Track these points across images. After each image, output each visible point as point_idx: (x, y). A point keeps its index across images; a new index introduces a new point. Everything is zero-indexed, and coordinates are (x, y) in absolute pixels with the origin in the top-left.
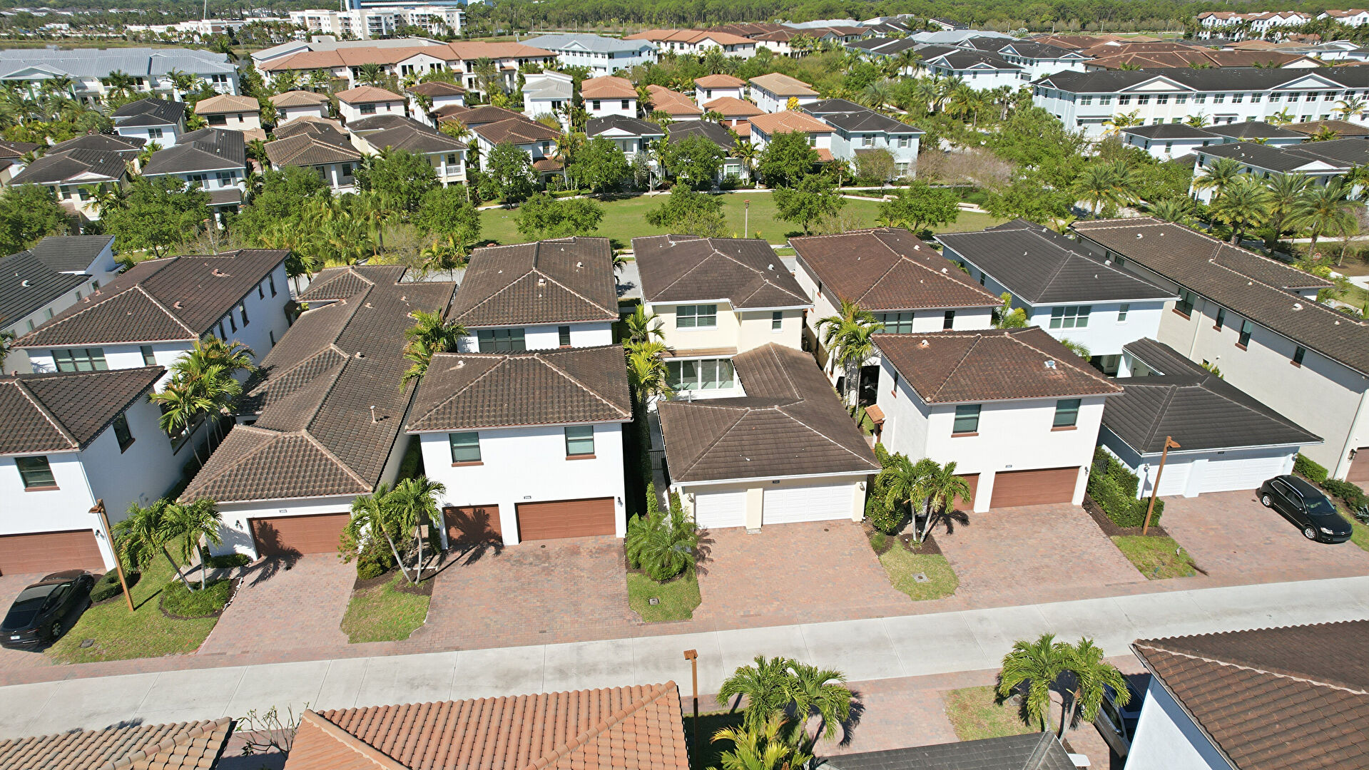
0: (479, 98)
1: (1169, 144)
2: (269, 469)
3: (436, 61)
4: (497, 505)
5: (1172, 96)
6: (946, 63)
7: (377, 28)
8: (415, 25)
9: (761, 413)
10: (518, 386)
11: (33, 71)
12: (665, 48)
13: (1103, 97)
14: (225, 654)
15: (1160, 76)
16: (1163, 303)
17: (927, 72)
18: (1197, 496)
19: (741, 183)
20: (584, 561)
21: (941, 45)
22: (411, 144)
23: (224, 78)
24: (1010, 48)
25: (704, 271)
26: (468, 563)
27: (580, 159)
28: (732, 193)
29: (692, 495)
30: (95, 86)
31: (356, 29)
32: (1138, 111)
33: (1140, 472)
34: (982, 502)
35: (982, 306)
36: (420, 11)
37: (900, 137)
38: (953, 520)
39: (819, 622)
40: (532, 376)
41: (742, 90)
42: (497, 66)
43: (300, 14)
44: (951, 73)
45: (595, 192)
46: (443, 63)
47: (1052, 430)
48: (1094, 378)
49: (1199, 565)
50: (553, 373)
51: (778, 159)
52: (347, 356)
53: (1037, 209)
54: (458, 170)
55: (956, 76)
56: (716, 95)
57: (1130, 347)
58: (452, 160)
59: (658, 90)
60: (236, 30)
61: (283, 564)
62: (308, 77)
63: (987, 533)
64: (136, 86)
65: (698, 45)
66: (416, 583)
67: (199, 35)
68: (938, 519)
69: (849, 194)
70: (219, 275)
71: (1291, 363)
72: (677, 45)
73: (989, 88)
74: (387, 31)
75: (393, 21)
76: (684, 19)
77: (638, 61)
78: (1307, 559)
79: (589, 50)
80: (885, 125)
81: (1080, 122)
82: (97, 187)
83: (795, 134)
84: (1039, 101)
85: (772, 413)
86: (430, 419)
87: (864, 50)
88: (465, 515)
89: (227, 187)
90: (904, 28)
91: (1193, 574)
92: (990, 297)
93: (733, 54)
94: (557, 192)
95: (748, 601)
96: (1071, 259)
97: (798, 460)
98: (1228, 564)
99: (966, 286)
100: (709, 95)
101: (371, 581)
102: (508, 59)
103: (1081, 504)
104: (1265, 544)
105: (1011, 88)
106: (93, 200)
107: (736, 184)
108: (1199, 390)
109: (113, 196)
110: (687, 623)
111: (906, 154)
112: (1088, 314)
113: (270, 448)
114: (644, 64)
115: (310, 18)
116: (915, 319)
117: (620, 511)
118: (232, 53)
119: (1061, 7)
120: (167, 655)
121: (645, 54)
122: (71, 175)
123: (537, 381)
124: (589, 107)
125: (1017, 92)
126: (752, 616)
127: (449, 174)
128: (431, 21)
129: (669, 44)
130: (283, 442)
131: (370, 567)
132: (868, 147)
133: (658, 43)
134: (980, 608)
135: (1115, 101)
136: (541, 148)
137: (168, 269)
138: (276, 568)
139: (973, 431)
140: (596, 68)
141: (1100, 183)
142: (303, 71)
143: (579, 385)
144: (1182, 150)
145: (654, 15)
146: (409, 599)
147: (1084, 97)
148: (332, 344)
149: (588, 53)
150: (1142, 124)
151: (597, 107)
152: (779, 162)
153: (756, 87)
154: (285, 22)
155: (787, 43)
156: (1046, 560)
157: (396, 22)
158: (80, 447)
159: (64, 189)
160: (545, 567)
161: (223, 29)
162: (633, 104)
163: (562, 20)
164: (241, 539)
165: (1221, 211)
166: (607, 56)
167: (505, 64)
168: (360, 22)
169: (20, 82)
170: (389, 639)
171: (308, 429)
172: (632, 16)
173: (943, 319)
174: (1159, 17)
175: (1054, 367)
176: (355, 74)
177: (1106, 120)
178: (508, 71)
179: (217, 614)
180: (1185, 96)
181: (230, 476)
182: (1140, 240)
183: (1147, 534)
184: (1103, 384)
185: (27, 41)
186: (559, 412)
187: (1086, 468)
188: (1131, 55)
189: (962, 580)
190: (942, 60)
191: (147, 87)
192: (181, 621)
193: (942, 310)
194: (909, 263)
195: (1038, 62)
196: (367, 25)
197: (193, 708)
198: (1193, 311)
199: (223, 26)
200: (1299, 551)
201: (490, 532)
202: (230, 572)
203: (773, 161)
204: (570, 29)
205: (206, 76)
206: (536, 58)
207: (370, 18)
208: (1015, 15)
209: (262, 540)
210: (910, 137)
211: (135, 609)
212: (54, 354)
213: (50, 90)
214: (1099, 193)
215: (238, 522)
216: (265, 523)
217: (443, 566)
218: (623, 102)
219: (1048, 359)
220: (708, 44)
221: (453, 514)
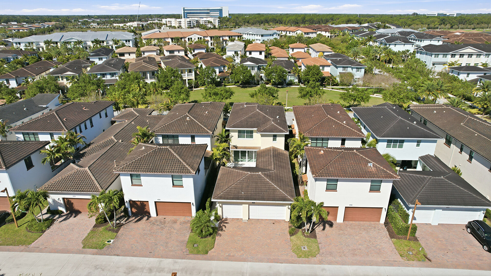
0: (214, 50)
1: (468, 74)
2: (71, 181)
3: (200, 37)
4: (148, 202)
5: (474, 55)
6: (384, 41)
7: (189, 25)
8: (203, 24)
9: (253, 175)
10: (158, 158)
11: (72, 39)
12: (284, 33)
13: (444, 55)
14: (39, 247)
15: (469, 47)
16: (437, 140)
17: (378, 44)
18: (437, 225)
19: (295, 83)
20: (177, 226)
21: (384, 34)
22: (176, 65)
23: (129, 41)
24: (413, 35)
25: (251, 117)
26: (136, 222)
27: (234, 72)
28: (290, 87)
29: (221, 205)
30: (90, 44)
31: (183, 25)
32: (459, 60)
33: (410, 212)
34: (340, 218)
35: (357, 137)
36: (205, 19)
37: (357, 68)
38: (327, 225)
39: (256, 262)
40: (164, 154)
41: (306, 49)
42: (221, 38)
43: (165, 20)
44: (386, 45)
45: (241, 84)
46: (202, 37)
47: (369, 192)
48: (388, 172)
49: (428, 256)
50: (172, 154)
51: (308, 75)
52: (116, 141)
53: (402, 98)
54: (192, 75)
55: (388, 46)
56: (295, 51)
57: (422, 158)
58: (190, 71)
59: (275, 48)
60: (144, 25)
61: (74, 215)
62: (156, 41)
63: (339, 232)
64: (102, 44)
65: (295, 33)
66: (114, 228)
67: (133, 27)
68: (321, 224)
69: (334, 89)
70: (85, 109)
71: (489, 170)
72: (288, 32)
73: (401, 51)
74: (193, 26)
75: (195, 22)
76: (298, 23)
77: (272, 38)
78: (482, 260)
79: (255, 34)
80: (352, 63)
81: (434, 64)
82: (71, 77)
83: (315, 66)
84: (418, 56)
85: (258, 175)
86: (123, 168)
87: (356, 35)
88: (137, 204)
89: (113, 78)
90: (376, 27)
91: (424, 261)
92: (360, 134)
93: (307, 36)
94: (226, 84)
95: (232, 249)
96: (399, 120)
97: (262, 195)
98: (443, 258)
99: (351, 129)
100: (293, 51)
101: (100, 225)
102: (225, 36)
103: (383, 223)
104: (463, 250)
105: (409, 50)
106: (70, 81)
107: (292, 84)
108: (442, 179)
109: (76, 80)
110: (205, 256)
111: (359, 74)
112: (403, 143)
113: (74, 173)
114: (274, 39)
115: (168, 21)
116: (329, 141)
117: (194, 209)
118: (136, 33)
119: (444, 19)
120: (20, 246)
121: (275, 35)
122: (63, 73)
123: (165, 157)
124: (248, 54)
125: (412, 52)
126: (231, 256)
127: (188, 76)
128: (208, 23)
129: (285, 32)
130: (79, 171)
131: (100, 220)
132: (344, 71)
133: (282, 32)
134: (325, 264)
135: (449, 56)
136: (222, 68)
137: (68, 106)
138: (71, 217)
139: (335, 189)
140: (257, 40)
141: (430, 89)
142: (155, 39)
143: (180, 159)
144: (473, 77)
145: (287, 21)
146: (110, 233)
147: (435, 55)
148: (113, 136)
149: (255, 35)
150: (461, 65)
151: (250, 54)
152: (308, 76)
153: (311, 48)
154: (160, 23)
155: (329, 32)
156: (360, 246)
157: (196, 23)
158: (5, 168)
159: (62, 77)
160: (162, 227)
161: (140, 25)
162: (263, 53)
163: (254, 23)
164: (61, 205)
165: (477, 103)
166: (261, 36)
167: (224, 38)
168: (184, 23)
169: (68, 42)
170: (96, 248)
171: (89, 167)
172: (279, 22)
173: (341, 141)
174: (485, 23)
175: (372, 166)
176: (172, 40)
177: (445, 64)
178: (225, 40)
179: (43, 232)
180: (480, 55)
181: (58, 182)
182: (435, 113)
183: (409, 239)
184: (392, 175)
185: (83, 29)
186: (169, 169)
187: (385, 209)
188: (462, 38)
189: (321, 251)
190: (383, 40)
191: (105, 44)
192: (31, 233)
193: (341, 138)
194: (330, 118)
195: (424, 40)
196: (187, 24)
197: (18, 268)
198: (452, 145)
199: (140, 24)
200: (478, 256)
201: (146, 211)
202: (55, 216)
203: (306, 76)
204: (256, 26)
205: (124, 40)
206: (235, 36)
207: (188, 21)
208: (424, 22)
209: (68, 206)
210: (361, 68)
211: (18, 227)
212: (23, 134)
213: (76, 45)
214: (429, 93)
215: (59, 199)
216: (69, 200)
217: (126, 222)
218: (260, 52)
219: (370, 162)
220: (299, 32)
221: (133, 203)
